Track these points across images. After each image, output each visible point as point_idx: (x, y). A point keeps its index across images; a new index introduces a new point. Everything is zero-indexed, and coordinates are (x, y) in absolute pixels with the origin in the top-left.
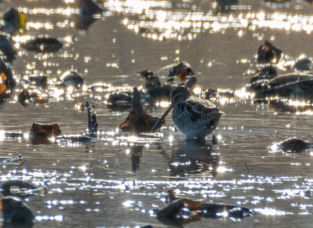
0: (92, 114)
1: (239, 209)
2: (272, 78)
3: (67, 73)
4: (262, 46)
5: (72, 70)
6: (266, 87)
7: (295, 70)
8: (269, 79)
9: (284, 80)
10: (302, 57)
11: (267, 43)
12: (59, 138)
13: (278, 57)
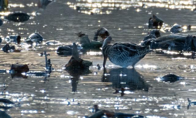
0: (48, 59)
1: (137, 116)
2: (157, 37)
3: (33, 34)
4: (151, 18)
5: (36, 32)
6: (153, 43)
7: (171, 33)
8: (155, 38)
9: (165, 39)
10: (175, 25)
11: (154, 17)
12: (28, 73)
13: (161, 25)
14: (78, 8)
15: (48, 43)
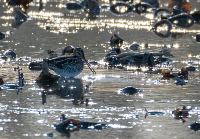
0: (20, 73)
1: (100, 125)
2: (118, 54)
3: (7, 51)
4: (112, 37)
5: (10, 49)
6: (115, 59)
7: (131, 50)
8: (117, 55)
9: (125, 55)
10: (134, 43)
11: (116, 36)
12: (3, 86)
13: (121, 43)
14: (48, 28)
15: (21, 59)
